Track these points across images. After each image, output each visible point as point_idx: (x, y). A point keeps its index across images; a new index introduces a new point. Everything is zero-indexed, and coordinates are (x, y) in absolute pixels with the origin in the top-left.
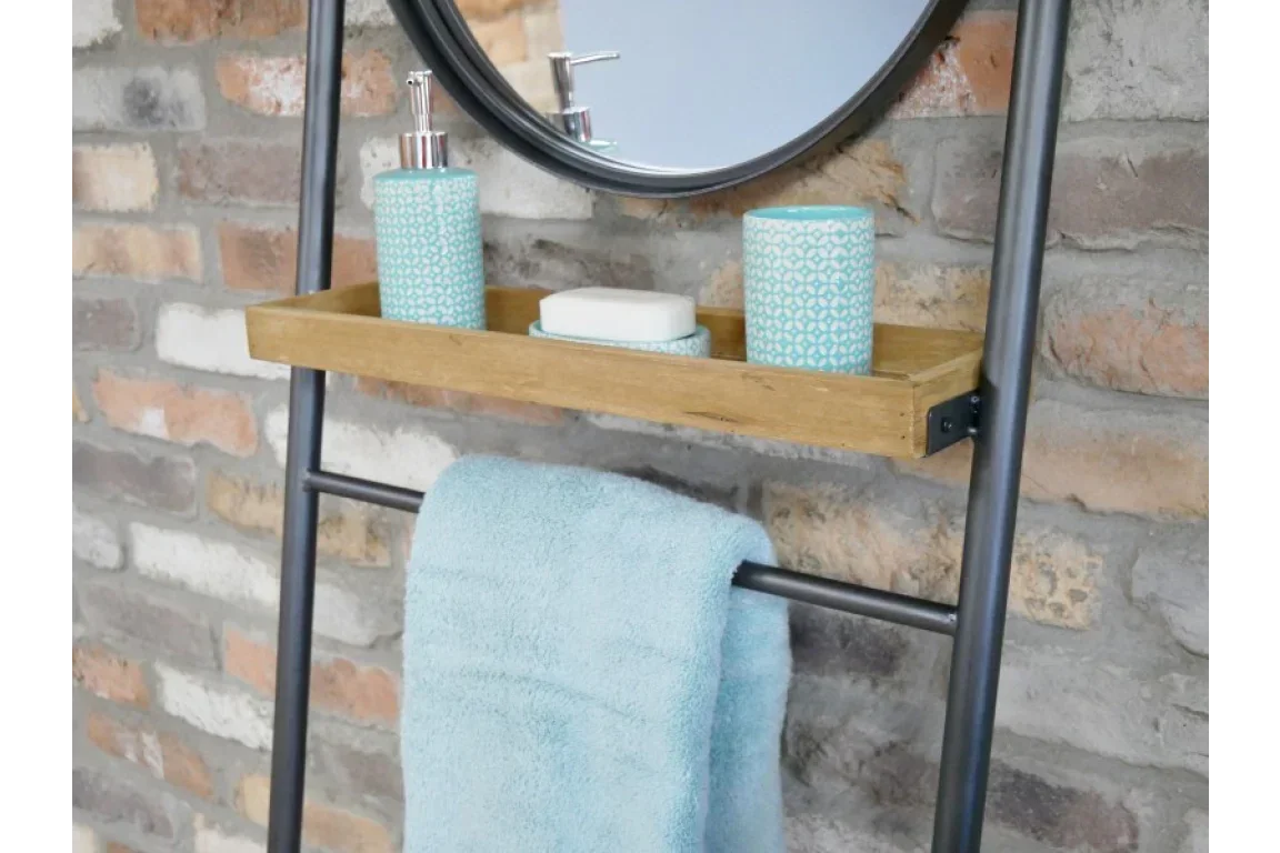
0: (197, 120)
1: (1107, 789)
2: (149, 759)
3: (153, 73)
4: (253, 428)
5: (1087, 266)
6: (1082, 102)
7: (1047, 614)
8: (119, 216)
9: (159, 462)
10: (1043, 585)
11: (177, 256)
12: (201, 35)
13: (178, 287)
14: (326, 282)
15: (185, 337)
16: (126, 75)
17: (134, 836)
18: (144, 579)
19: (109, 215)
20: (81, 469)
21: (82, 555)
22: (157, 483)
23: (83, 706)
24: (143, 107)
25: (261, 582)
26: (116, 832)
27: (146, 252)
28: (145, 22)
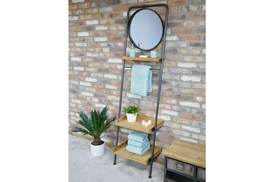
0: (113, 46)
1: (168, 81)
3: (110, 43)
4: (116, 67)
5: (167, 54)
6: (166, 46)
7: (165, 72)
8: (106, 53)
9: (107, 69)
10: (165, 70)
11: (110, 55)
12: (114, 41)
13: (110, 57)
14: (125, 56)
15: (110, 60)
16: (107, 43)
17: (102, 98)
18: (105, 78)
19: (104, 52)
20: (100, 71)
21: (99, 77)
22: (107, 71)
23: (98, 89)
24: (109, 45)
25: (115, 77)
26: (100, 98)
27: (108, 55)
28: (109, 40)
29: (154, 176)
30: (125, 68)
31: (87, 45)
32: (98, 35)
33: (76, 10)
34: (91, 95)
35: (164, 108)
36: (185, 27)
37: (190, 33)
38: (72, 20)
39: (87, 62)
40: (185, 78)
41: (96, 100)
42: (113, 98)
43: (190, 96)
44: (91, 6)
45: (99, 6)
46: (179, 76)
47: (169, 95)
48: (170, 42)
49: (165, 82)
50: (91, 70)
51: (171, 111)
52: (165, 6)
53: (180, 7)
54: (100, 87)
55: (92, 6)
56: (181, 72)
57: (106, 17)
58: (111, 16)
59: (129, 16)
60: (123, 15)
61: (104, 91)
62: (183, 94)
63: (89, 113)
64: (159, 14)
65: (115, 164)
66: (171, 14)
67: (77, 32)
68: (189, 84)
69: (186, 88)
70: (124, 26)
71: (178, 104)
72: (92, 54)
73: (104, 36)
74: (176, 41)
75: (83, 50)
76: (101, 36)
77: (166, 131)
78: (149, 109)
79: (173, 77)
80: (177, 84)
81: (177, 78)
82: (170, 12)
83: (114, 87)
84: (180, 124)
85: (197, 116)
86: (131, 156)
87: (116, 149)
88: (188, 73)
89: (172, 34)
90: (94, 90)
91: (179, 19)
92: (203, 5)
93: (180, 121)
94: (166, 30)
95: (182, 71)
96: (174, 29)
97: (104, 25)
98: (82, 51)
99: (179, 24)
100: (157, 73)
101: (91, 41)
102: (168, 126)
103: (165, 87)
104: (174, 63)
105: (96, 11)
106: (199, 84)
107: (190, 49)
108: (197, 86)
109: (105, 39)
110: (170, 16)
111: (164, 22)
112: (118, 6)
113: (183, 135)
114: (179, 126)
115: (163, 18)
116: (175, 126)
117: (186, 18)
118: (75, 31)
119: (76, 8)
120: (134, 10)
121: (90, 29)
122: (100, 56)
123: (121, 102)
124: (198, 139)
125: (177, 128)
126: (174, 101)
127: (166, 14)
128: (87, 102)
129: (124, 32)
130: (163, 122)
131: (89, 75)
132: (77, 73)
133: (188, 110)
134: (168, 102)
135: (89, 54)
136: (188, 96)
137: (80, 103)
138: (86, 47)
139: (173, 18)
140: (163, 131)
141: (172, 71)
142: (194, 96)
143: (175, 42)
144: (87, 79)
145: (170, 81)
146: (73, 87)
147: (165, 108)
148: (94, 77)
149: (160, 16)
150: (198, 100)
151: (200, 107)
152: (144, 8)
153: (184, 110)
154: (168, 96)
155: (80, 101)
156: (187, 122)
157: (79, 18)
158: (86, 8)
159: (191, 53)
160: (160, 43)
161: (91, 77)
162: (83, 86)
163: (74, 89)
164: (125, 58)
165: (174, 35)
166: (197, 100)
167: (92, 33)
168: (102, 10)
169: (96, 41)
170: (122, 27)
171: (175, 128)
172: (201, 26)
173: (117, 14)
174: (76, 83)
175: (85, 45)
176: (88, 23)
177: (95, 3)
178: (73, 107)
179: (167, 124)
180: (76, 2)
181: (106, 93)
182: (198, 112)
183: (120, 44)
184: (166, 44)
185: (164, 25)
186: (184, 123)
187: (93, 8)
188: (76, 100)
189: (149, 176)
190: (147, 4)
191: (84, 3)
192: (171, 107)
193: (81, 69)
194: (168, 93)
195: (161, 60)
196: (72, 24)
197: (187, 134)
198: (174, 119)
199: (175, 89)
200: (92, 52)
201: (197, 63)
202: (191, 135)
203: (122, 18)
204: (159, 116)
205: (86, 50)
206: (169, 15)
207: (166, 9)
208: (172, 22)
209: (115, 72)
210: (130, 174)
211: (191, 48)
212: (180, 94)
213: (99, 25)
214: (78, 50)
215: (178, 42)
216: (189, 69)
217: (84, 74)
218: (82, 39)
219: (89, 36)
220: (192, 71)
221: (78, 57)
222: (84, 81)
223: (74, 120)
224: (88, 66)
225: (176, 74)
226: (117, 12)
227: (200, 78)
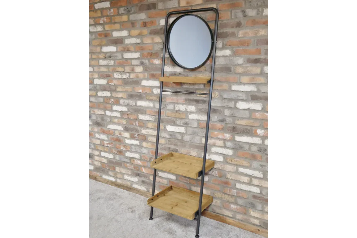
0: (148, 64)
1: (219, 108)
2: (137, 124)
3: (143, 60)
4: (151, 91)
5: (217, 74)
6: (217, 63)
7: (215, 97)
8: (138, 73)
9: (140, 95)
10: (215, 95)
11: (145, 76)
12: (149, 57)
13: (144, 79)
14: (163, 76)
15: (145, 83)
16: (140, 60)
17: (133, 132)
18: (138, 106)
19: (137, 73)
20: (131, 96)
21: (131, 105)
22: (140, 97)
23: (129, 120)
24: (142, 63)
25: (151, 104)
26: (131, 133)
27: (141, 76)
28: (143, 56)
29: (202, 235)
30: (163, 93)
31: (114, 63)
32: (128, 50)
33: (100, 17)
34: (120, 128)
35: (214, 145)
36: (241, 37)
37: (248, 46)
38: (95, 30)
39: (114, 85)
40: (242, 105)
41: (127, 135)
42: (148, 132)
43: (249, 128)
44: (118, 12)
45: (128, 12)
46: (233, 102)
47: (221, 127)
48: (222, 58)
49: (215, 111)
50: (120, 95)
51: (224, 149)
52: (214, 10)
53: (233, 11)
54: (132, 117)
55: (120, 12)
56: (236, 97)
57: (137, 27)
58: (145, 24)
59: (168, 24)
60: (159, 24)
61: (137, 123)
62: (240, 127)
63: (118, 151)
64: (206, 21)
65: (151, 218)
66: (222, 21)
67: (101, 46)
68: (247, 112)
69: (243, 118)
70: (161, 38)
71: (232, 140)
72: (121, 74)
73: (135, 51)
74: (230, 56)
75: (110, 70)
76: (132, 52)
77: (217, 176)
78: (196, 145)
79: (226, 104)
80: (232, 113)
81: (232, 104)
82: (220, 18)
83: (150, 118)
84: (236, 165)
85: (259, 154)
86: (172, 208)
87: (152, 200)
88: (245, 98)
89: (224, 48)
90: (123, 122)
91: (233, 27)
92: (264, 9)
93: (236, 162)
94: (216, 42)
95: (238, 96)
96: (227, 40)
97: (136, 37)
98: (107, 71)
99: (233, 34)
100: (205, 99)
101: (120, 57)
102: (220, 168)
103: (216, 117)
104: (227, 85)
105: (125, 18)
106: (260, 113)
107: (248, 67)
108: (258, 115)
109: (137, 55)
110: (221, 23)
111: (213, 32)
112: (152, 11)
113: (241, 180)
114: (235, 168)
115: (212, 26)
116: (229, 168)
117: (242, 25)
118: (98, 45)
119: (99, 15)
120: (174, 17)
121: (118, 42)
122: (131, 77)
123: (158, 137)
124: (260, 186)
125: (232, 171)
126: (228, 136)
127: (216, 21)
128: (115, 137)
129: (161, 46)
130: (214, 163)
131: (117, 103)
132: (102, 100)
133: (247, 147)
134: (220, 137)
135: (116, 75)
136: (247, 129)
137: (106, 139)
138: (113, 66)
139: (225, 26)
140: (214, 175)
141: (225, 96)
142: (254, 128)
143: (229, 58)
144: (115, 108)
145: (222, 110)
146: (97, 118)
147: (216, 145)
148: (123, 104)
149: (208, 23)
150: (259, 133)
151: (262, 143)
152: (187, 14)
153: (241, 148)
154: (220, 129)
155: (106, 136)
156: (245, 163)
157: (104, 28)
158: (112, 14)
159: (249, 73)
160: (208, 59)
161: (120, 105)
162: (110, 117)
163: (98, 120)
164: (162, 79)
165: (227, 49)
166: (257, 133)
167: (120, 47)
168: (132, 17)
169: (125, 58)
170: (159, 39)
171: (230, 171)
172: (261, 36)
173: (152, 23)
174: (101, 112)
175: (112, 63)
176: (116, 34)
177: (123, 8)
178: (97, 144)
179: (219, 166)
180: (100, 8)
181: (140, 126)
182: (259, 149)
183: (157, 62)
184: (217, 60)
185: (214, 36)
186: (242, 164)
187: (121, 15)
188: (101, 135)
189: (195, 234)
190: (191, 8)
191: (109, 9)
192: (224, 143)
193: (108, 94)
194: (219, 125)
195: (209, 82)
196: (95, 36)
197: (246, 179)
198: (228, 160)
199: (229, 120)
200: (121, 73)
201: (257, 85)
202: (251, 181)
203: (159, 28)
204: (209, 156)
205: (113, 70)
206: (219, 22)
207: (215, 15)
208: (223, 31)
209: (151, 98)
210: (171, 232)
211: (249, 65)
212: (235, 126)
213: (130, 36)
214: (103, 69)
215: (231, 58)
216: (247, 93)
217: (111, 100)
218: (108, 55)
219: (117, 52)
220: (251, 96)
221: (103, 78)
222: (111, 110)
223: (98, 161)
224: (115, 91)
225: (230, 100)
226: (152, 19)
227: (262, 105)
